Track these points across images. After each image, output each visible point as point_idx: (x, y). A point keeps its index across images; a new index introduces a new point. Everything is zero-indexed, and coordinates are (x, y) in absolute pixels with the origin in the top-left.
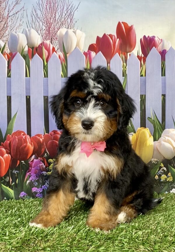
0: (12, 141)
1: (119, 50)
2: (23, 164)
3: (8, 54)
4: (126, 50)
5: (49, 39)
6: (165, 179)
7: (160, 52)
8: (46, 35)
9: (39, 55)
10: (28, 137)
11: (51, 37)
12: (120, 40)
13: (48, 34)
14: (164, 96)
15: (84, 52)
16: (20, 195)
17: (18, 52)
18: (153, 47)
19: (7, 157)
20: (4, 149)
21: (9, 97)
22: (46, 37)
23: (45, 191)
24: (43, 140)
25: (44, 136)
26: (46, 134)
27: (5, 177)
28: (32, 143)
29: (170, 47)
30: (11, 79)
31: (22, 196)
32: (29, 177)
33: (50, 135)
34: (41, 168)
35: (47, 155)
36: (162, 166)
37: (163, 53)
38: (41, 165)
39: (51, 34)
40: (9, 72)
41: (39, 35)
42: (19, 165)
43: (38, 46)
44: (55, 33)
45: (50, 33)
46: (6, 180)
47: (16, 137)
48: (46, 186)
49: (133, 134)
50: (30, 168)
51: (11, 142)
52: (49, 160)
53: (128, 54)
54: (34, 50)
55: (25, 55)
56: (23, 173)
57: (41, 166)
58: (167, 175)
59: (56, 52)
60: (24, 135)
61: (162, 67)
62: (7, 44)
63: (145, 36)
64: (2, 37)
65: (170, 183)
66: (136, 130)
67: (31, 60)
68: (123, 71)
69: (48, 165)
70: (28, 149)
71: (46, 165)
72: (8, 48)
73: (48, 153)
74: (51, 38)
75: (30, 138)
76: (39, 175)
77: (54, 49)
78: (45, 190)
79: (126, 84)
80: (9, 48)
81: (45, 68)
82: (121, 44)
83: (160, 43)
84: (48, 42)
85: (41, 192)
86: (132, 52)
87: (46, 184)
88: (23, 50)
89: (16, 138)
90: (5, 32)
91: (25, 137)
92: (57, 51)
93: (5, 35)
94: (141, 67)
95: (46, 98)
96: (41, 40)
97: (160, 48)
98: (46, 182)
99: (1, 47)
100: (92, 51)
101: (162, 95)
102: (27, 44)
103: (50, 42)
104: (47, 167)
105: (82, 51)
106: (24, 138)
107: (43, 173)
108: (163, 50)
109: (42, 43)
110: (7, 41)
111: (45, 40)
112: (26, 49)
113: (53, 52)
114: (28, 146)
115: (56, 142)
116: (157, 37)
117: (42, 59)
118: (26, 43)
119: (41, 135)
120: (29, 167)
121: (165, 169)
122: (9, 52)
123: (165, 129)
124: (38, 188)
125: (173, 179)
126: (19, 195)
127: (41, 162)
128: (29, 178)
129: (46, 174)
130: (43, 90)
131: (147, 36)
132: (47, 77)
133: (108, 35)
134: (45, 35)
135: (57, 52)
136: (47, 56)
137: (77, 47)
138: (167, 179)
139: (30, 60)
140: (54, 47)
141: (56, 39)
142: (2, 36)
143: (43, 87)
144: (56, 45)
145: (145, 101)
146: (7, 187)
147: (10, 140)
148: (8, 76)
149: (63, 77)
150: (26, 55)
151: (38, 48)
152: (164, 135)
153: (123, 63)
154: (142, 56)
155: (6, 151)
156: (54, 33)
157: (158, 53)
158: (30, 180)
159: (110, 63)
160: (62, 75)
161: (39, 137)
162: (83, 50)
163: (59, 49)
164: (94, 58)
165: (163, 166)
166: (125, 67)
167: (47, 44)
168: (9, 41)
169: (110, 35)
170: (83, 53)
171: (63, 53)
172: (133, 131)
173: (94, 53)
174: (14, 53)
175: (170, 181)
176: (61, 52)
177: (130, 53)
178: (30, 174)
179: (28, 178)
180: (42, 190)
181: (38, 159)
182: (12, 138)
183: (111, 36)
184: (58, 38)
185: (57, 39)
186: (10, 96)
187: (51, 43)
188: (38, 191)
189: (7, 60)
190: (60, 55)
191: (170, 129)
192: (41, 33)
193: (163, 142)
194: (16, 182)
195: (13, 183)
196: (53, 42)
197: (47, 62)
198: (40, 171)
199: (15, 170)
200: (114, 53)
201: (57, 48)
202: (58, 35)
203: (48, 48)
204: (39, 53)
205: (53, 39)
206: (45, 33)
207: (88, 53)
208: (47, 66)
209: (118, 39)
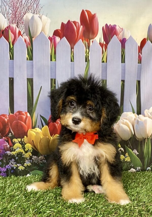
1: (82, 36)
4: (89, 37)
5: (16, 23)
6: (124, 159)
7: (120, 41)
8: (12, 19)
11: (17, 21)
13: (14, 18)
14: (123, 81)
15: (49, 36)
18: (114, 35)
22: (12, 21)
23: (9, 171)
24: (7, 120)
25: (8, 116)
26: (11, 115)
29: (129, 36)
33: (15, 116)
34: (6, 148)
35: (11, 135)
36: (119, 147)
37: (123, 42)
38: (5, 144)
39: (18, 19)
41: (6, 18)
43: (4, 29)
44: (21, 17)
45: (16, 17)
48: (10, 166)
52: (13, 140)
53: (91, 40)
57: (5, 146)
58: (124, 155)
59: (22, 36)
61: (122, 54)
63: (106, 25)
65: (128, 163)
68: (86, 57)
69: (12, 145)
71: (10, 145)
73: (13, 133)
74: (18, 22)
76: (3, 155)
77: (20, 33)
78: (9, 169)
79: (88, 69)
81: (11, 50)
82: (85, 31)
83: (120, 32)
84: (14, 26)
85: (5, 171)
86: (94, 39)
87: (10, 163)
92: (23, 34)
94: (103, 53)
95: (11, 79)
96: (8, 23)
97: (121, 36)
98: (10, 162)
100: (57, 36)
101: (122, 80)
103: (16, 26)
104: (11, 147)
107: (7, 153)
108: (123, 38)
109: (9, 27)
111: (11, 24)
113: (19, 36)
115: (21, 123)
116: (118, 26)
117: (9, 42)
119: (6, 115)
121: (122, 149)
123: (123, 112)
124: (2, 168)
125: (130, 159)
127: (5, 142)
129: (10, 154)
130: (9, 71)
131: (109, 25)
132: (13, 59)
133: (72, 21)
134: (11, 19)
135: (23, 36)
136: (13, 39)
137: (43, 31)
138: (125, 159)
140: (20, 30)
141: (22, 23)
143: (9, 69)
144: (22, 29)
145: (106, 85)
149: (28, 60)
151: (4, 31)
152: (123, 118)
153: (86, 49)
154: (103, 43)
156: (21, 18)
157: (119, 41)
159: (73, 49)
160: (27, 58)
161: (4, 117)
162: (48, 35)
163: (25, 33)
164: (58, 43)
165: (121, 147)
166: (87, 53)
167: (13, 28)
169: (74, 22)
170: (48, 38)
171: (29, 36)
173: (58, 38)
175: (128, 161)
176: (26, 36)
177: (93, 40)
180: (6, 170)
181: (2, 138)
184: (24, 22)
185: (23, 23)
187: (17, 27)
188: (2, 170)
190: (26, 39)
191: (128, 112)
192: (8, 17)
193: (121, 125)
196: (19, 26)
197: (13, 45)
198: (4, 151)
200: (78, 39)
201: (23, 32)
202: (24, 20)
203: (14, 32)
204: (5, 36)
205: (19, 23)
206: (11, 17)
207: (53, 38)
208: (13, 49)
209: (82, 26)
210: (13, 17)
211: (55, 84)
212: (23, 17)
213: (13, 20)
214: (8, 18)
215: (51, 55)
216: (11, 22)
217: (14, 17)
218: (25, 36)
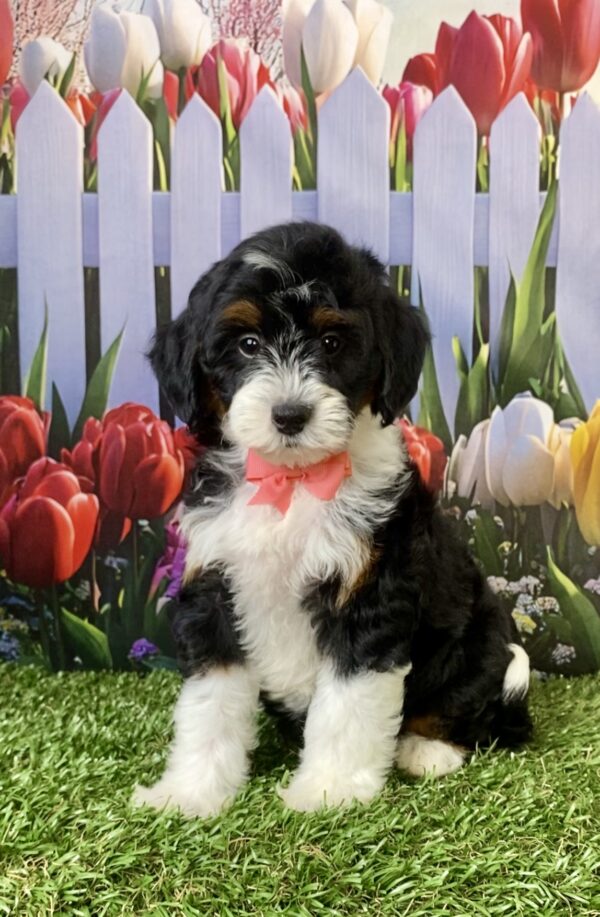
0: (103, 444)
1: (528, 80)
2: (146, 533)
3: (86, 96)
5: (247, 33)
8: (233, 18)
9: (204, 98)
10: (164, 427)
11: (255, 24)
12: (533, 37)
13: (242, 14)
15: (387, 87)
16: (132, 651)
17: (124, 91)
19: (81, 505)
20: (70, 476)
21: (89, 272)
22: (234, 23)
27: (76, 580)
28: (179, 452)
30: (97, 200)
31: (140, 654)
32: (164, 582)
39: (255, 15)
40: (91, 172)
41: (207, 12)
42: (130, 534)
43: (199, 61)
44: (271, 8)
45: (250, 10)
46: (78, 595)
47: (120, 428)
49: (577, 426)
50: (171, 549)
51: (102, 449)
53: (567, 97)
54: (185, 81)
55: (153, 102)
56: (143, 568)
59: (272, 86)
60: (147, 420)
62: (81, 55)
64: (60, 29)
66: (592, 408)
67: (175, 121)
68: (544, 169)
70: (165, 477)
72: (86, 73)
74: (256, 32)
75: (172, 432)
77: (263, 74)
79: (552, 221)
80: (89, 74)
81: (230, 149)
82: (540, 58)
84: (242, 44)
86: (581, 91)
88: (144, 82)
89: (119, 433)
90: (73, 7)
91: (154, 430)
92: (276, 80)
93: (73, 19)
96: (214, 34)
99: (58, 69)
100: (420, 84)
102: (161, 58)
103: (250, 44)
105: (377, 83)
106: (150, 434)
109: (219, 47)
110: (81, 43)
111: (228, 37)
112: (157, 78)
113: (260, 85)
114: (163, 462)
117: (219, 115)
118: (157, 52)
120: (168, 544)
122: (88, 90)
126: (128, 653)
128: (166, 589)
132: (238, 188)
133: (484, 16)
134: (227, 16)
135: (277, 86)
136: (238, 101)
137: (359, 66)
139: (171, 121)
140: (267, 64)
141: (273, 35)
142: (59, 24)
144: (275, 59)
146: (83, 618)
147: (97, 441)
148: (87, 189)
149: (297, 188)
150: (158, 100)
151: (201, 71)
153: (545, 133)
155: (81, 481)
156: (268, 11)
158: (168, 596)
159: (488, 135)
160: (294, 181)
162: (381, 81)
163: (285, 75)
164: (425, 112)
166: (549, 151)
167: (235, 52)
168: (88, 44)
169: (494, 19)
170: (379, 93)
171: (301, 90)
172: (577, 413)
173: (424, 92)
174: (107, 94)
176: (291, 88)
177: (574, 94)
178: (169, 572)
179: (161, 590)
182: (104, 431)
183: (497, 20)
184: (282, 29)
185: (276, 32)
186: (94, 265)
187: (252, 51)
189: (80, 122)
190: (288, 97)
192: (214, 8)
194: (114, 602)
195: (106, 607)
196: (260, 46)
197: (237, 126)
199: (116, 556)
200: (510, 92)
201: (277, 69)
202: (283, 19)
203: (241, 69)
204: (205, 89)
205: (262, 33)
206: (228, 8)
207: (402, 94)
208: (235, 144)
209: (527, 36)
210: (235, 8)
211: (409, 289)
212: (276, 9)
213: (238, 22)
214: (215, 12)
215: (392, 165)
216: (227, 30)
217: (240, 11)
218: (287, 86)
